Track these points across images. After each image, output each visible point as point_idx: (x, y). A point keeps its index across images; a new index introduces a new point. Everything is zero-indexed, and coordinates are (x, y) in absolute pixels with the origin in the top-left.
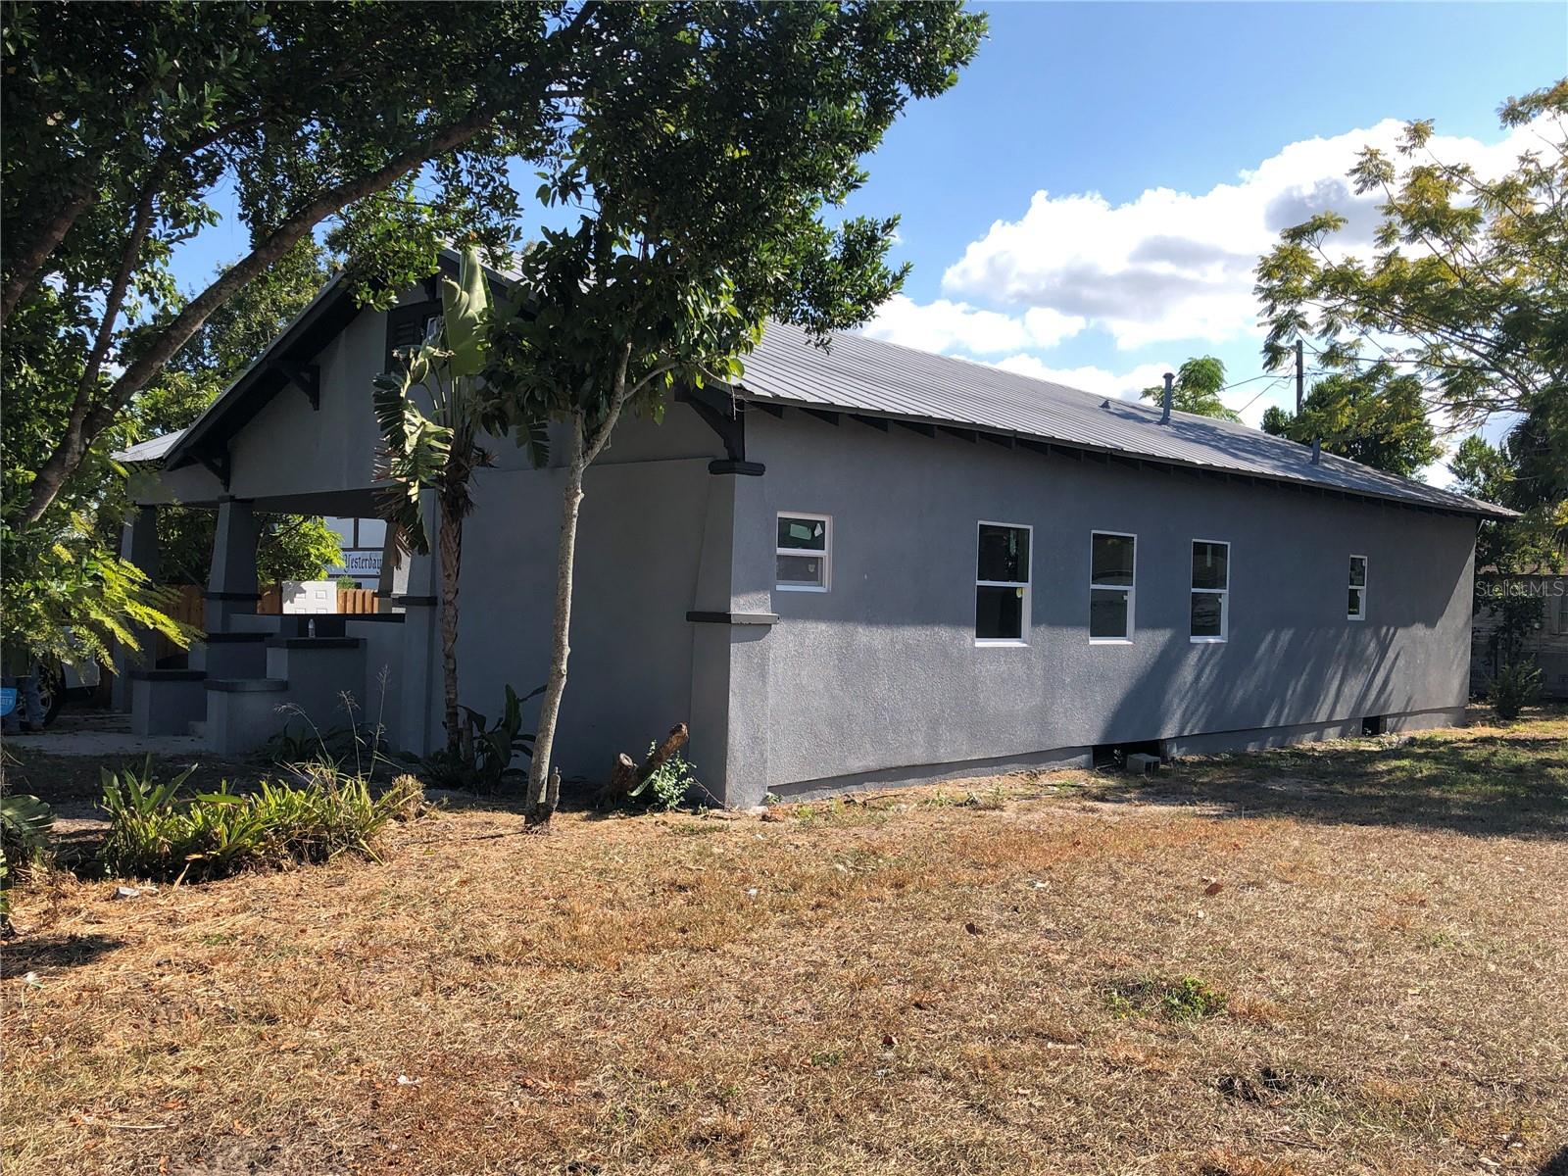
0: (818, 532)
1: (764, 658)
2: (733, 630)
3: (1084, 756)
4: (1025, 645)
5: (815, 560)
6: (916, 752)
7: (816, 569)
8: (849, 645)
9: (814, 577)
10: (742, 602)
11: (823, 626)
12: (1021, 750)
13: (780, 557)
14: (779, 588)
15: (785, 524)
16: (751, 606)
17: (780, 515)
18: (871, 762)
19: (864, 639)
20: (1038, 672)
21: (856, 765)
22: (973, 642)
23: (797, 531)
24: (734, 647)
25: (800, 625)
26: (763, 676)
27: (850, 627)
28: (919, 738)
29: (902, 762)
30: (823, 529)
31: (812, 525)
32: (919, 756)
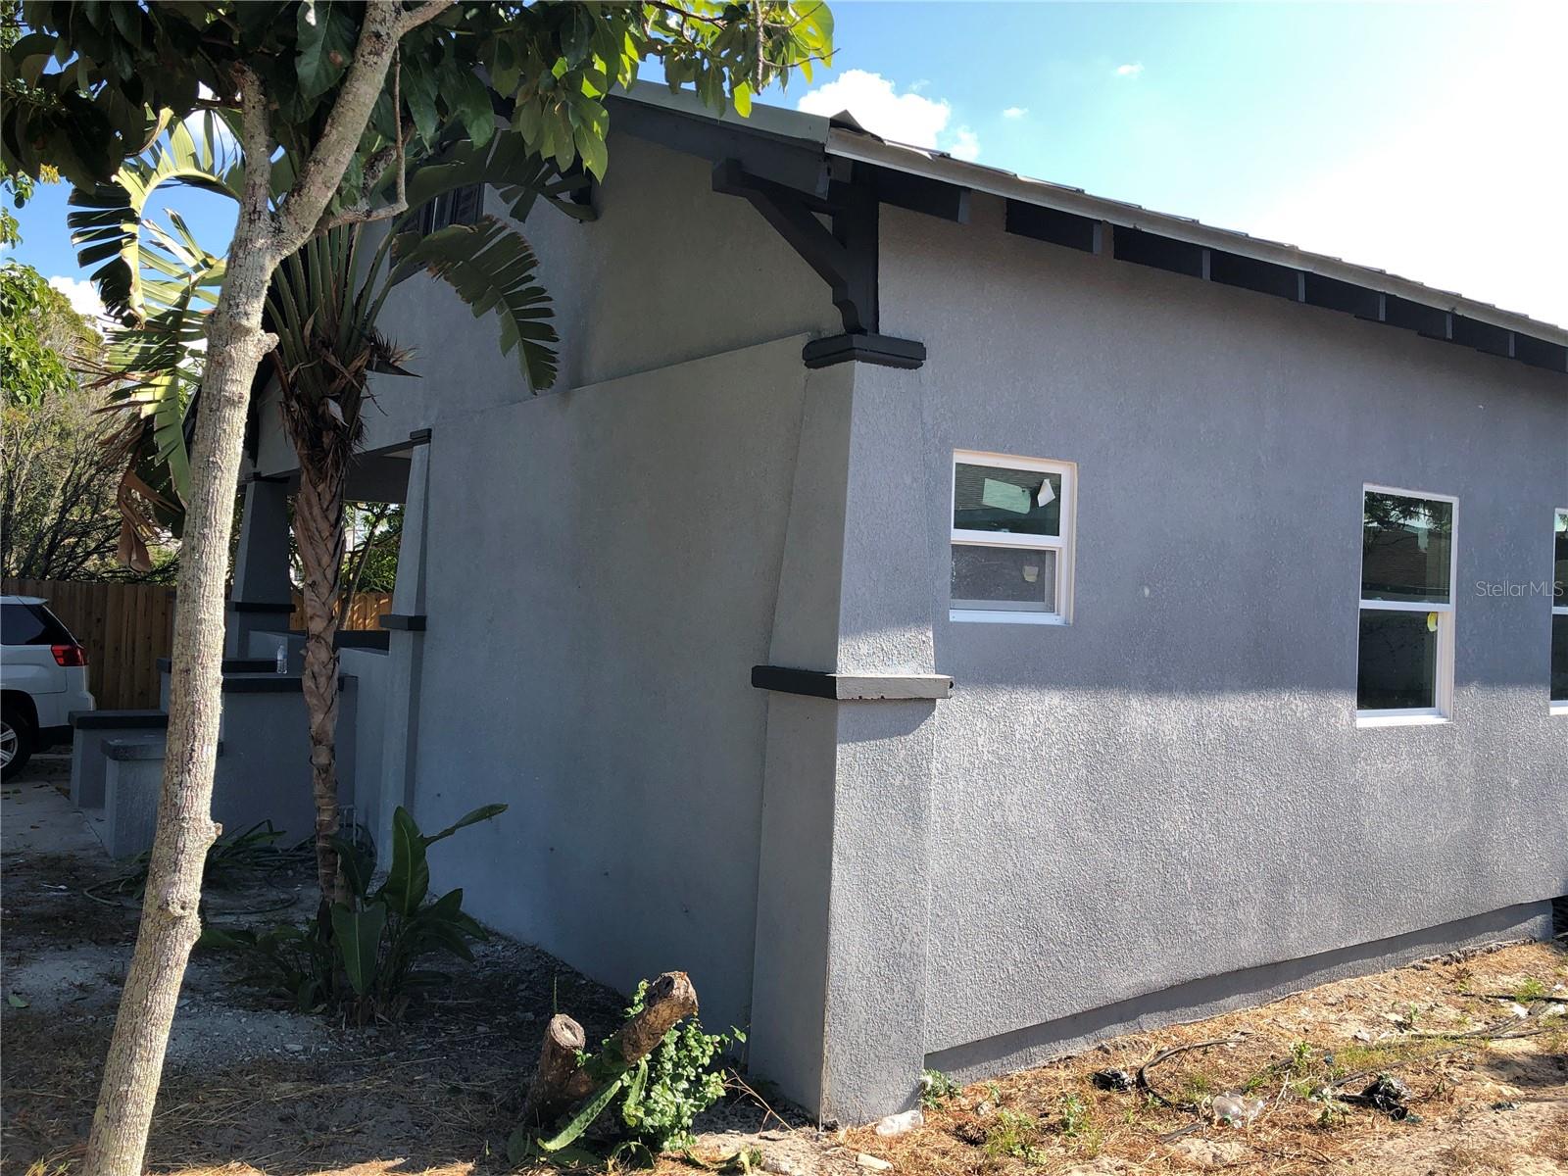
0: (1045, 496)
1: (918, 773)
2: (844, 715)
3: (1539, 919)
4: (1442, 721)
5: (1040, 556)
6: (1243, 943)
7: (1041, 575)
8: (1111, 734)
9: (1037, 593)
10: (864, 649)
11: (1053, 699)
12: (1437, 918)
13: (958, 549)
14: (957, 616)
15: (972, 478)
16: (887, 657)
17: (962, 457)
18: (1156, 974)
19: (1142, 721)
20: (1466, 769)
21: (1122, 984)
22: (1353, 717)
23: (999, 496)
24: (844, 753)
25: (1001, 700)
26: (915, 815)
27: (1113, 699)
28: (1251, 914)
29: (1217, 966)
30: (1057, 489)
31: (1032, 483)
32: (1250, 950)
